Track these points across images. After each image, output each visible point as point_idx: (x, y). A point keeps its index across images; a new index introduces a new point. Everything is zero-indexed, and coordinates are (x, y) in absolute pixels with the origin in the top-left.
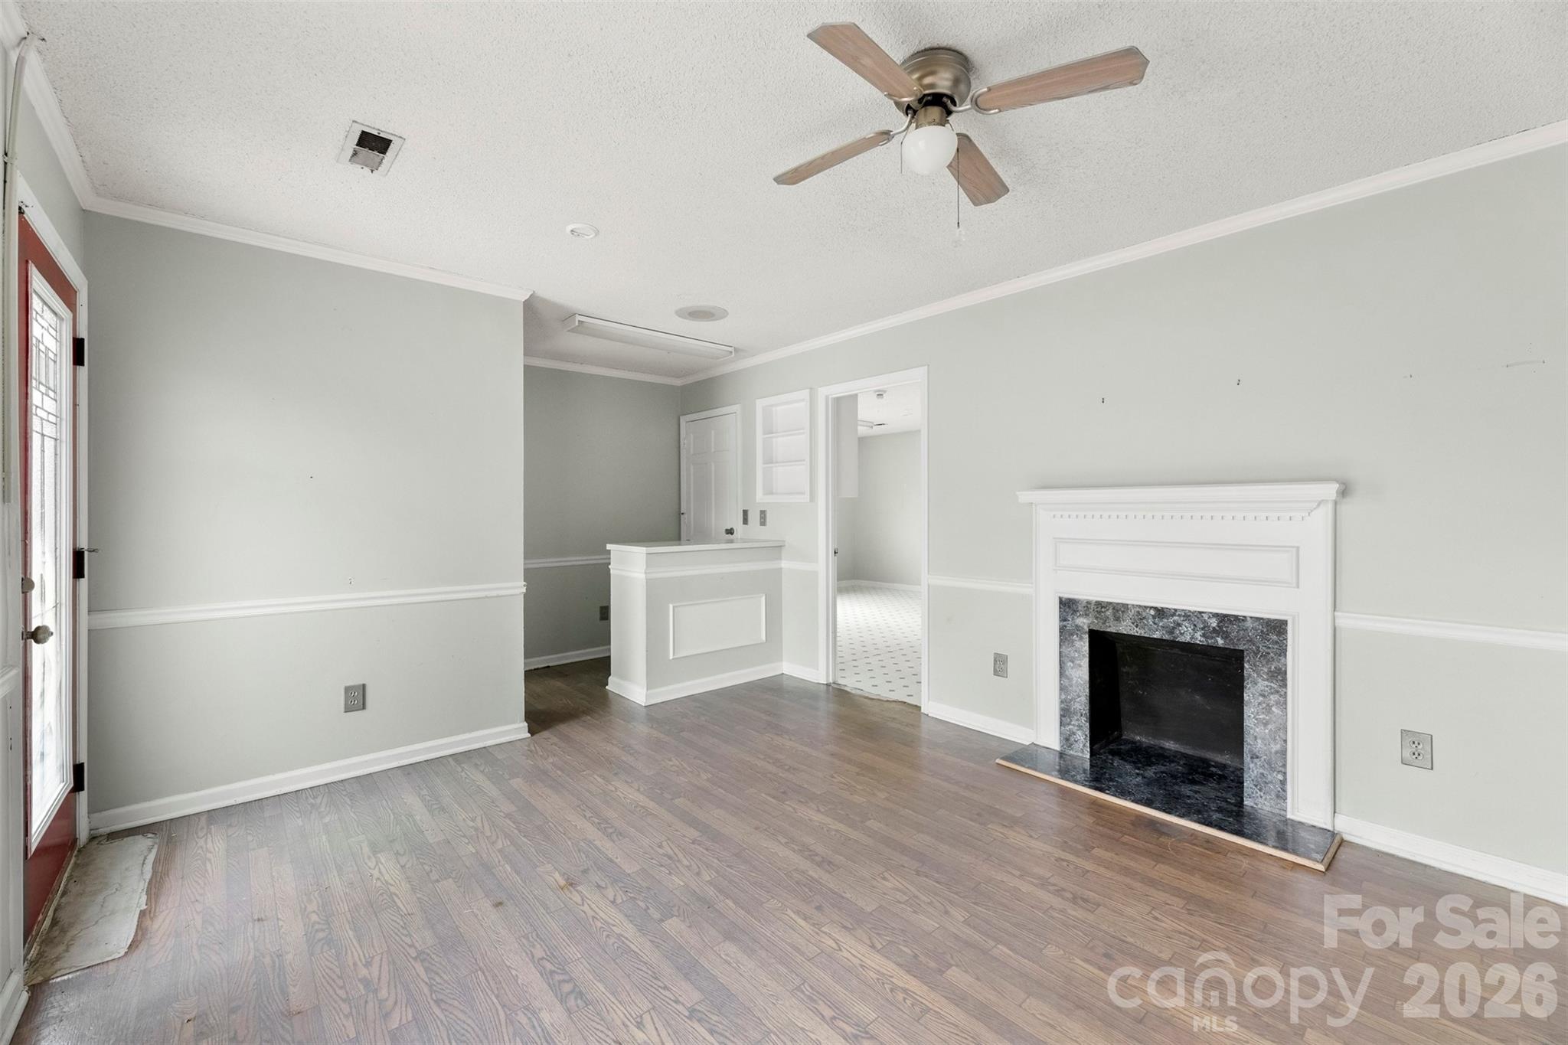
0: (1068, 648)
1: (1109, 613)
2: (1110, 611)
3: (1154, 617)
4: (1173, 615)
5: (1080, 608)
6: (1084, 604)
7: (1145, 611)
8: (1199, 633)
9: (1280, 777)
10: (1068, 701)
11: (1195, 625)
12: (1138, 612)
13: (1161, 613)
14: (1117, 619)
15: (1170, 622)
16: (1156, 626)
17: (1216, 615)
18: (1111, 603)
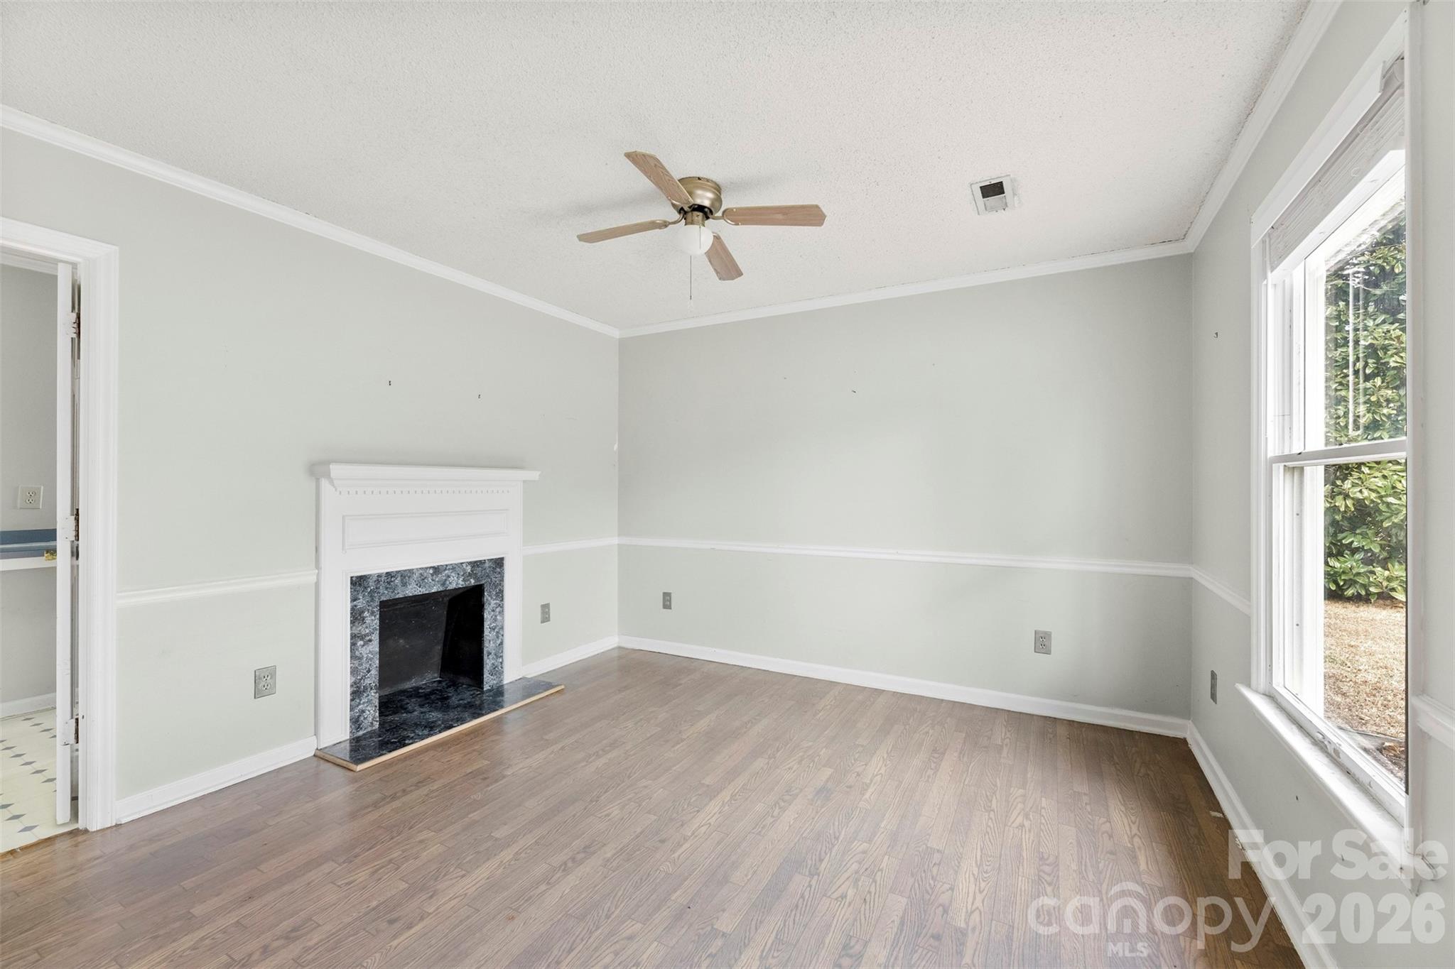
0: (358, 627)
1: (398, 581)
2: (399, 579)
3: (432, 575)
4: (446, 569)
5: (370, 584)
6: (375, 578)
7: (426, 571)
8: (461, 579)
9: (501, 660)
10: (358, 681)
11: (458, 574)
12: (421, 574)
13: (437, 570)
14: (404, 585)
15: (442, 577)
16: (433, 582)
17: (470, 563)
18: (400, 571)
